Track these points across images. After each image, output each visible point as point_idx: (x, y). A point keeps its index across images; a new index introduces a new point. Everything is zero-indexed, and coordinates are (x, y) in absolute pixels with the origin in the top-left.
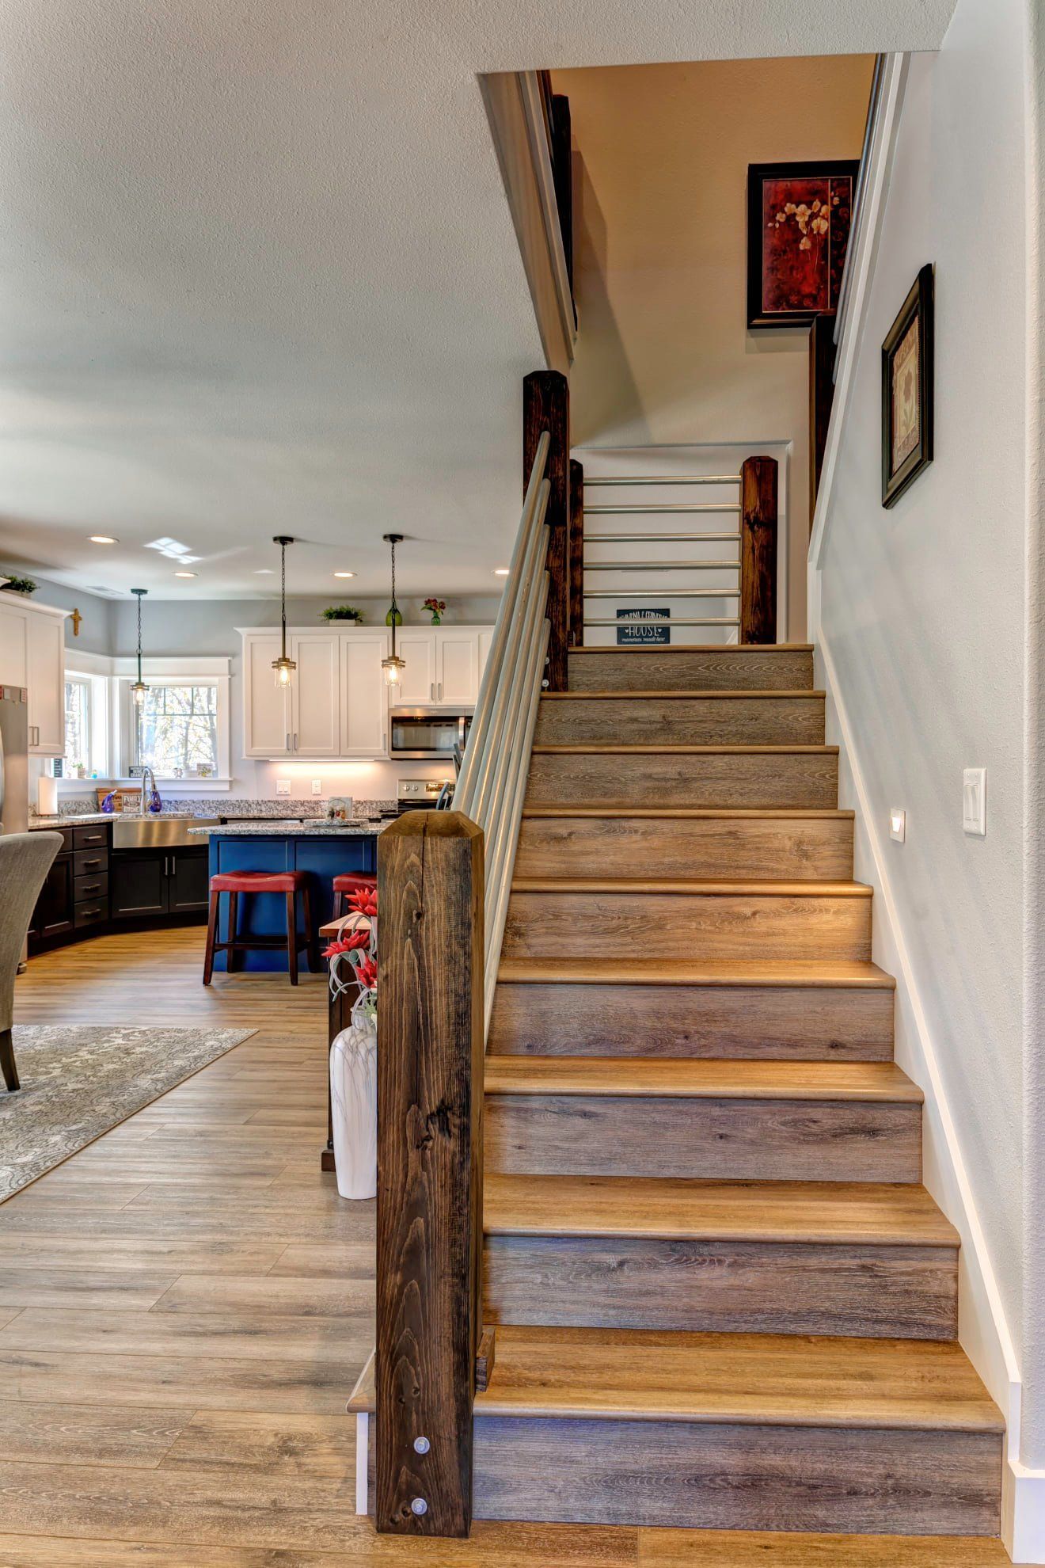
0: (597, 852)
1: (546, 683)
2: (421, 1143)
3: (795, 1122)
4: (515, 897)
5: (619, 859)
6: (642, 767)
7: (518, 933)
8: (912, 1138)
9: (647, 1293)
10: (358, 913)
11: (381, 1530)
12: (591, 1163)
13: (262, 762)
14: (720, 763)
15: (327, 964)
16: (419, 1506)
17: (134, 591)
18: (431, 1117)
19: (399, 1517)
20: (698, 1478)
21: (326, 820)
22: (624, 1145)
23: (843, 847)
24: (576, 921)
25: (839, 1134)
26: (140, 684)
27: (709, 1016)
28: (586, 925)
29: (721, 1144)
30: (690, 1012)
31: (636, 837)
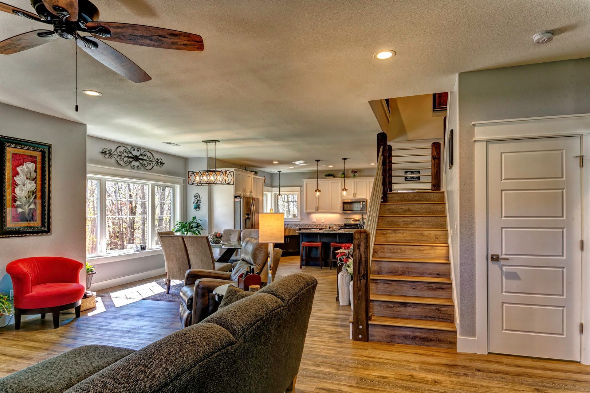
0: (392, 237)
1: (382, 200)
2: (360, 280)
3: (427, 286)
4: (375, 245)
5: (397, 238)
6: (403, 219)
7: (376, 252)
8: (450, 290)
9: (398, 312)
10: (343, 249)
11: (354, 340)
12: (389, 292)
13: (309, 214)
14: (420, 218)
15: (337, 258)
16: (360, 336)
17: (278, 171)
18: (361, 277)
19: (357, 338)
20: (405, 336)
21: (328, 229)
22: (395, 289)
23: (445, 236)
24: (387, 250)
25: (436, 289)
26: (280, 195)
27: (413, 268)
28: (390, 251)
29: (413, 290)
30: (409, 267)
31: (401, 234)
